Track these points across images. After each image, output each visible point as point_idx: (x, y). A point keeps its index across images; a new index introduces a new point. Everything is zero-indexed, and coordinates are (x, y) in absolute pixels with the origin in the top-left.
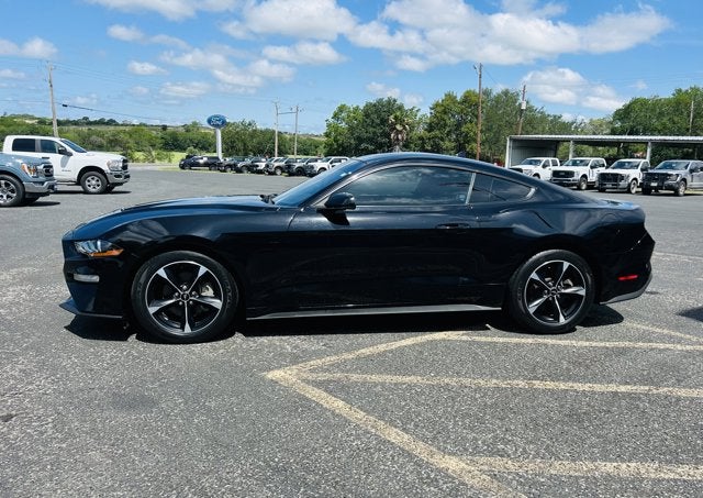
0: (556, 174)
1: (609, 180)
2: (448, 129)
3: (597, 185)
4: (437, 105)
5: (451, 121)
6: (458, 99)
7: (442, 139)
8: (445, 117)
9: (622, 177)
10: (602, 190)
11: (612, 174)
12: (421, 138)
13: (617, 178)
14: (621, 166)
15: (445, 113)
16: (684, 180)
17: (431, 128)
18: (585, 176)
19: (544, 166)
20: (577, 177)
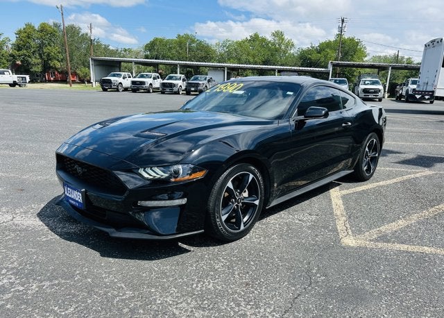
0: (133, 83)
1: (167, 87)
2: (33, 50)
3: (161, 89)
4: (20, 31)
5: (34, 44)
6: (36, 28)
7: (29, 56)
8: (29, 40)
9: (174, 85)
10: (163, 93)
11: (169, 83)
12: (12, 55)
13: (171, 85)
14: (171, 78)
15: (29, 38)
16: (206, 86)
17: (18, 47)
18: (151, 84)
19: (124, 78)
20: (147, 85)
